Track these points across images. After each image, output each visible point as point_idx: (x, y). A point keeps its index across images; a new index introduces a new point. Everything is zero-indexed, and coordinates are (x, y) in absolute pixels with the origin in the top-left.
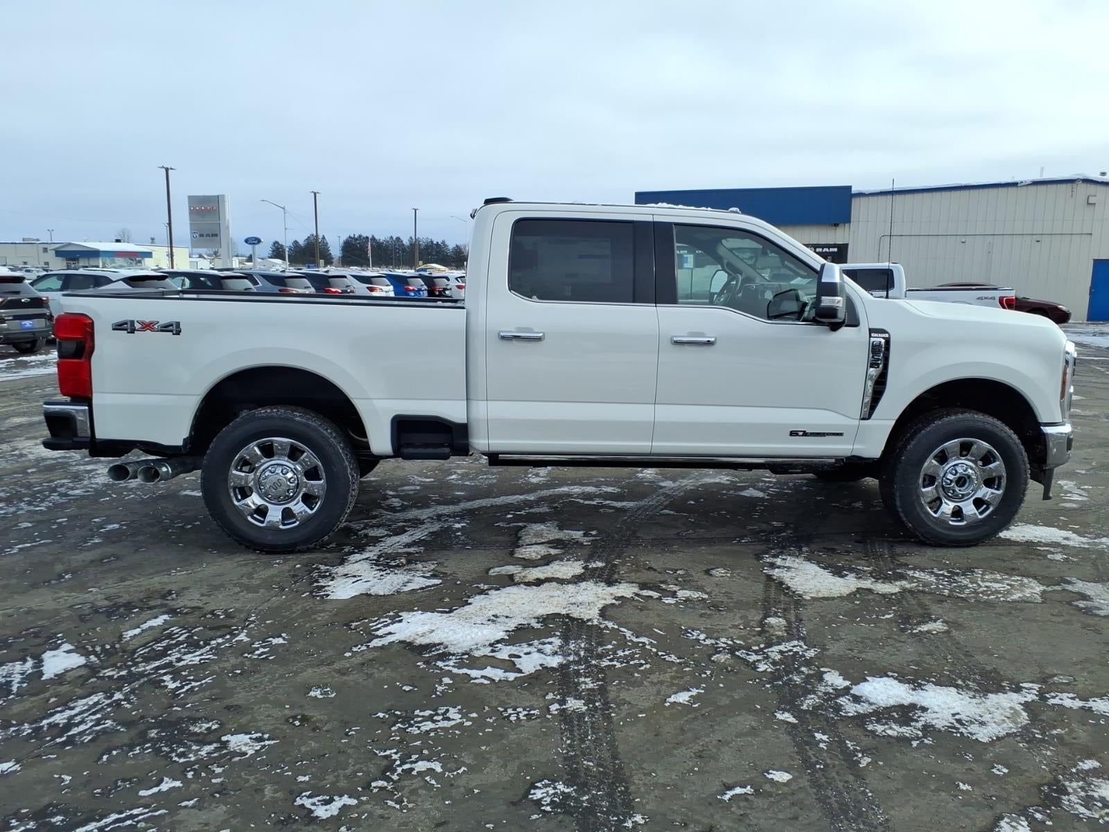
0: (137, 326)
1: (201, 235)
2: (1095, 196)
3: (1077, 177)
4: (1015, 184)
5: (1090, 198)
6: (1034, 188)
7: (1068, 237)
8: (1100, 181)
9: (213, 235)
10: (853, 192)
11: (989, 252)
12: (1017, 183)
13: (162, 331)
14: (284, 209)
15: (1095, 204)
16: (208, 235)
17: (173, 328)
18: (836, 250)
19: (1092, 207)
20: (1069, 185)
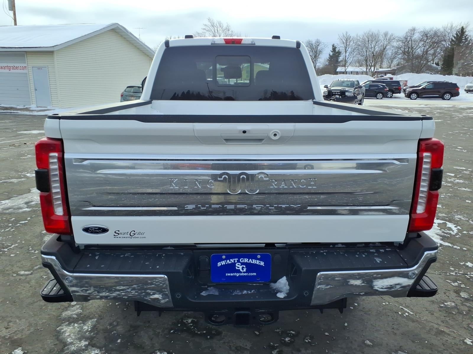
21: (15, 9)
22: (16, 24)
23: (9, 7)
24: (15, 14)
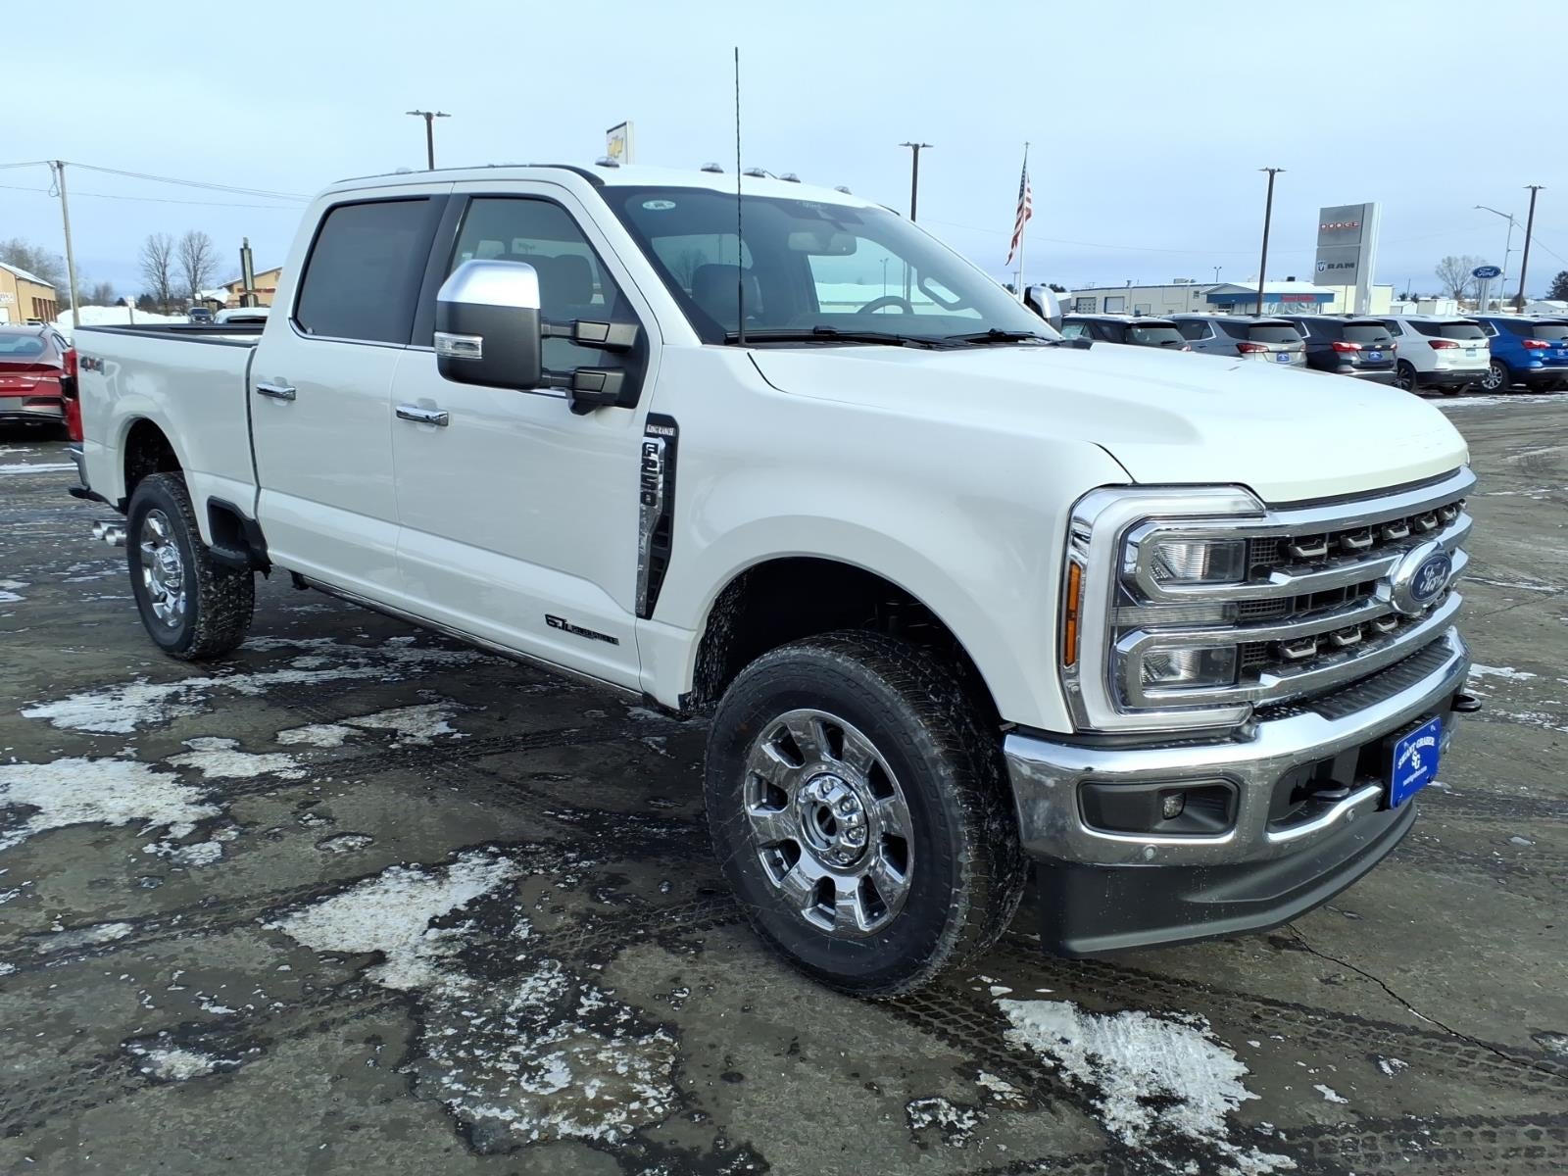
1: (1331, 266)
9: (1347, 265)
14: (1511, 218)
16: (1340, 266)
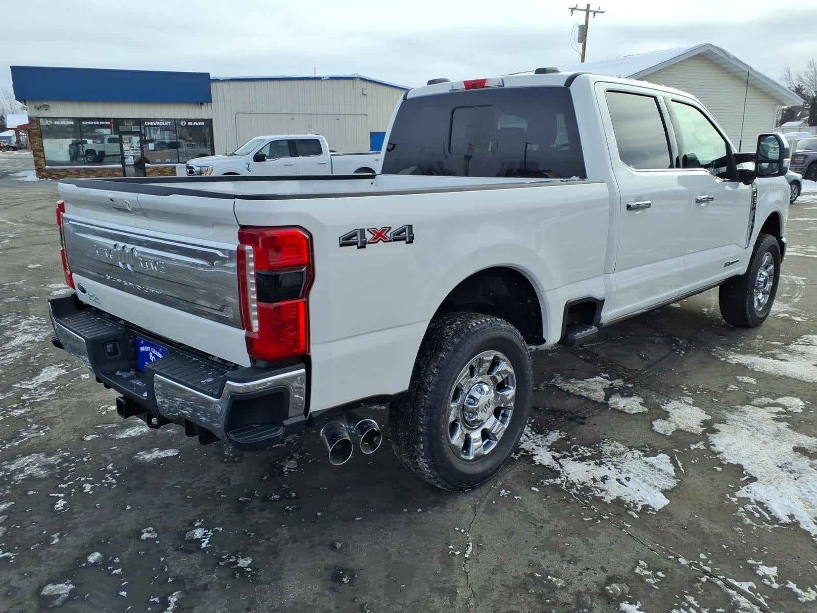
0: (369, 236)
2: (366, 89)
3: (355, 76)
4: (319, 79)
5: (364, 90)
6: (330, 82)
7: (354, 116)
8: (368, 79)
10: (211, 78)
11: (310, 127)
12: (321, 78)
13: (395, 240)
15: (366, 94)
17: (405, 235)
18: (203, 123)
19: (365, 96)
20: (351, 81)
21: (586, 39)
22: (583, 61)
23: (579, 38)
24: (584, 48)
